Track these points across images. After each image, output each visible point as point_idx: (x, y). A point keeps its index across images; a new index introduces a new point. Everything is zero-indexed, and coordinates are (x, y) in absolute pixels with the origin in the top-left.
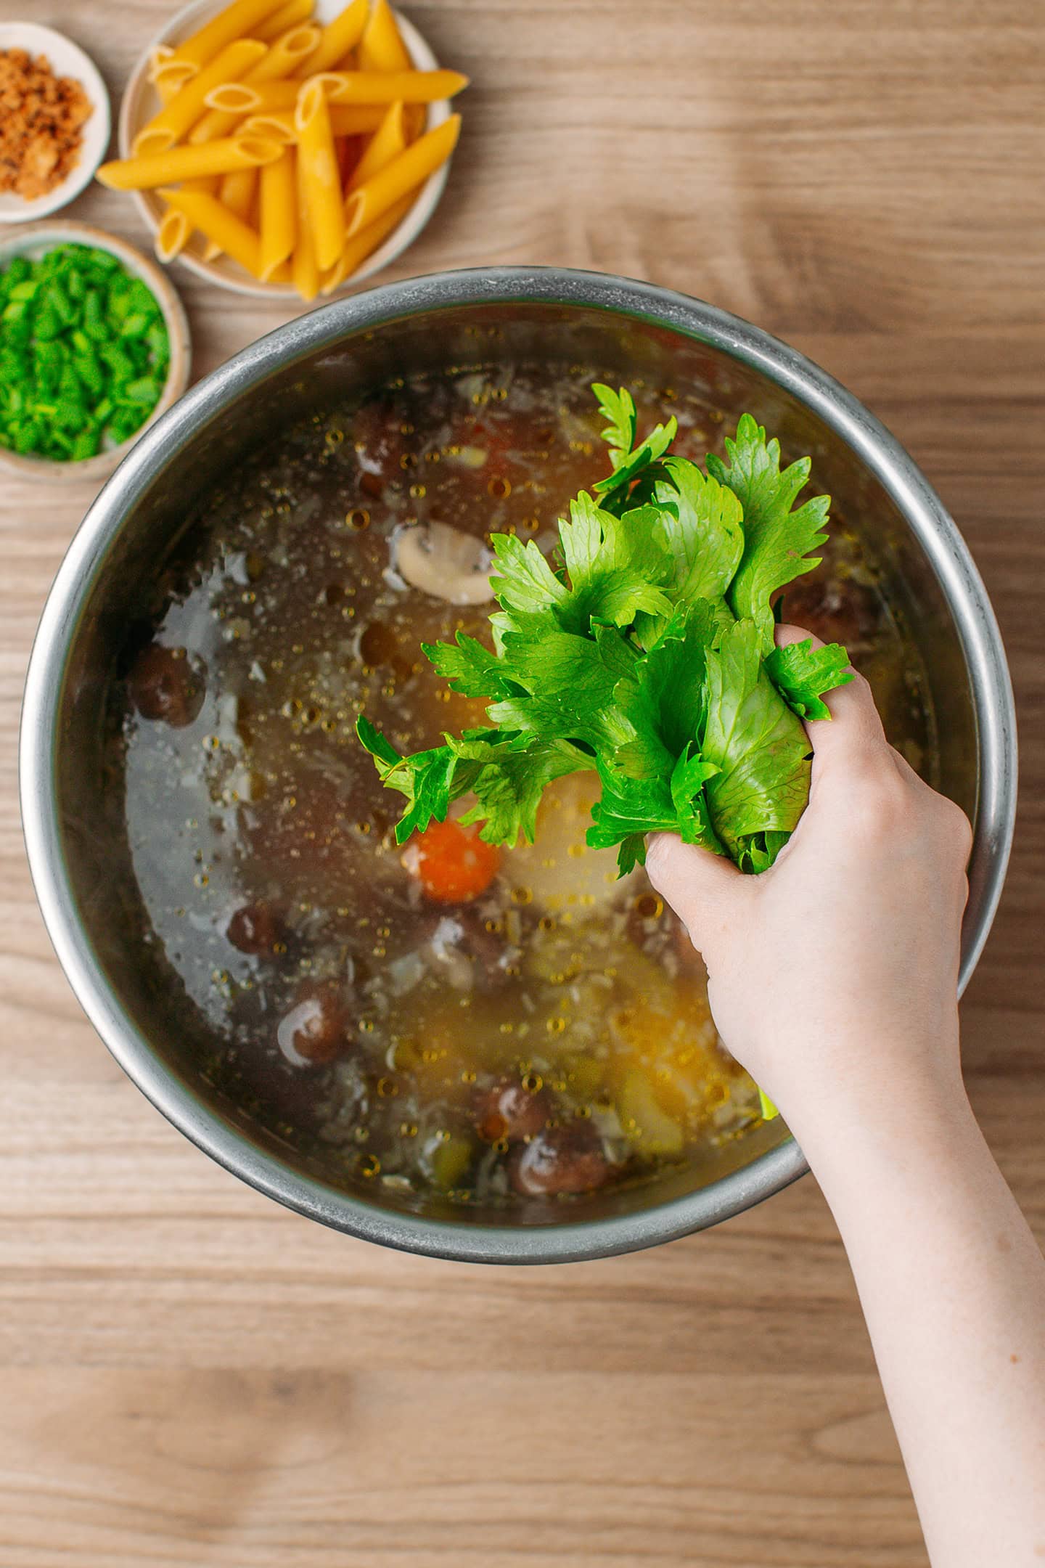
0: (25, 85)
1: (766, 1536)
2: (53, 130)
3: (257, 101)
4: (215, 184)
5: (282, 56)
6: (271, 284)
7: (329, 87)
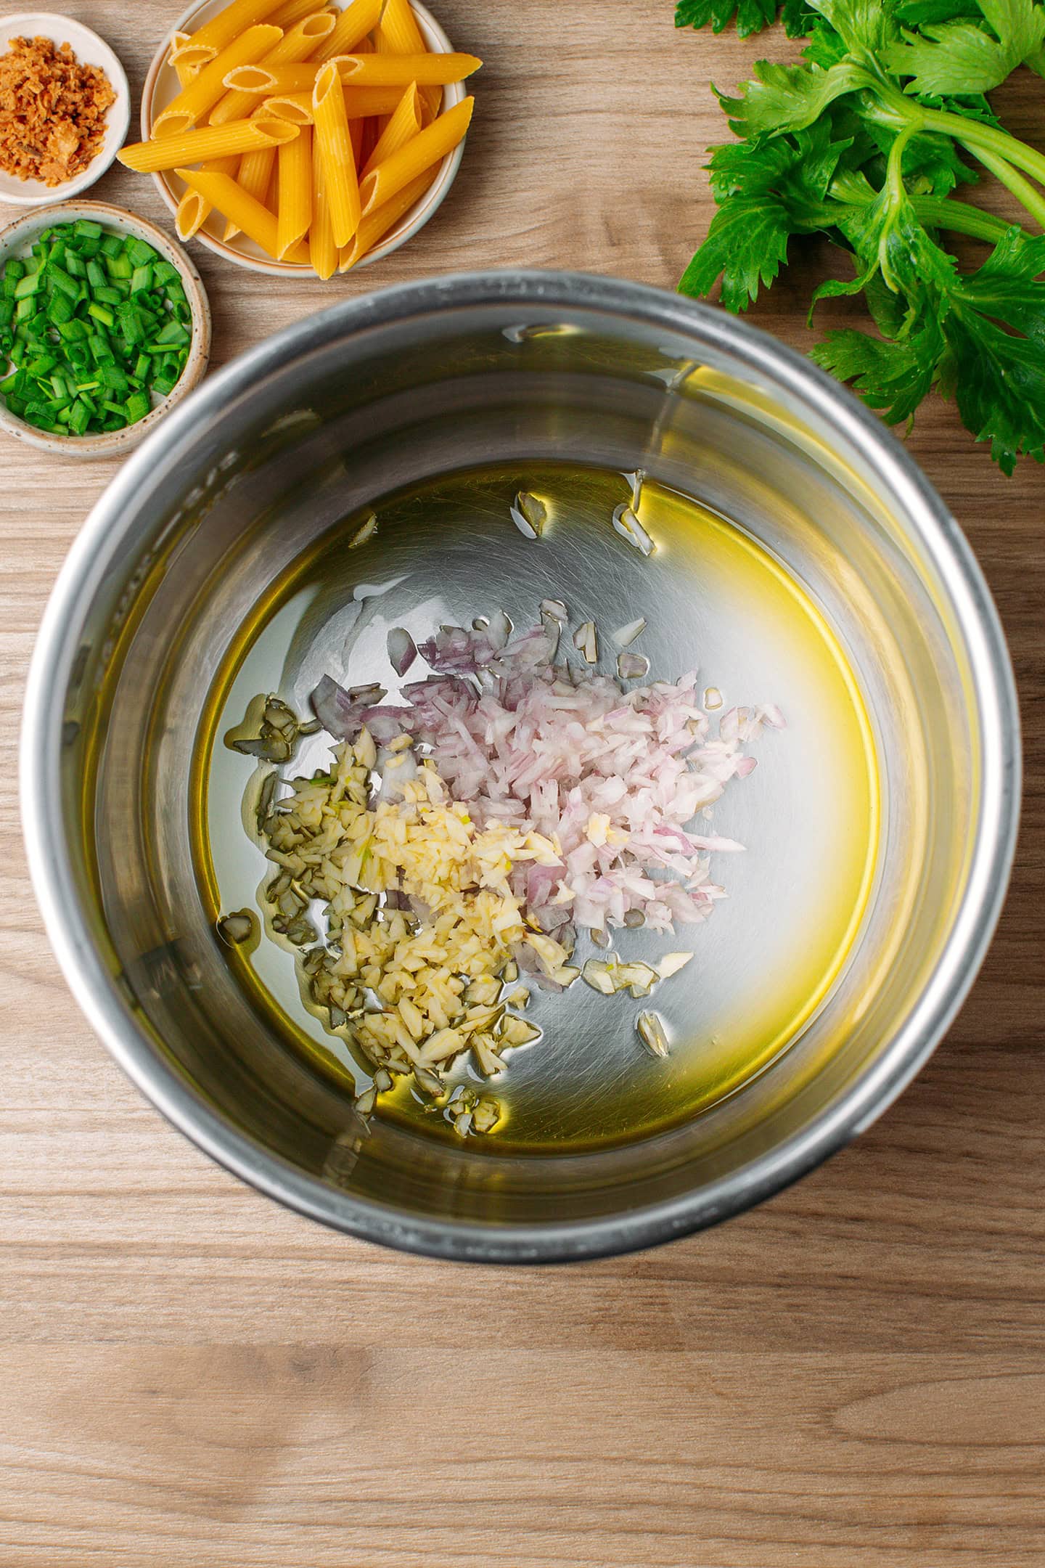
0: (47, 72)
1: (785, 1514)
2: (75, 117)
3: (274, 82)
4: (233, 165)
5: (299, 39)
6: (286, 263)
7: (344, 68)
